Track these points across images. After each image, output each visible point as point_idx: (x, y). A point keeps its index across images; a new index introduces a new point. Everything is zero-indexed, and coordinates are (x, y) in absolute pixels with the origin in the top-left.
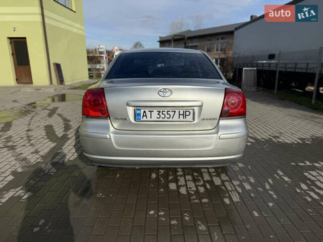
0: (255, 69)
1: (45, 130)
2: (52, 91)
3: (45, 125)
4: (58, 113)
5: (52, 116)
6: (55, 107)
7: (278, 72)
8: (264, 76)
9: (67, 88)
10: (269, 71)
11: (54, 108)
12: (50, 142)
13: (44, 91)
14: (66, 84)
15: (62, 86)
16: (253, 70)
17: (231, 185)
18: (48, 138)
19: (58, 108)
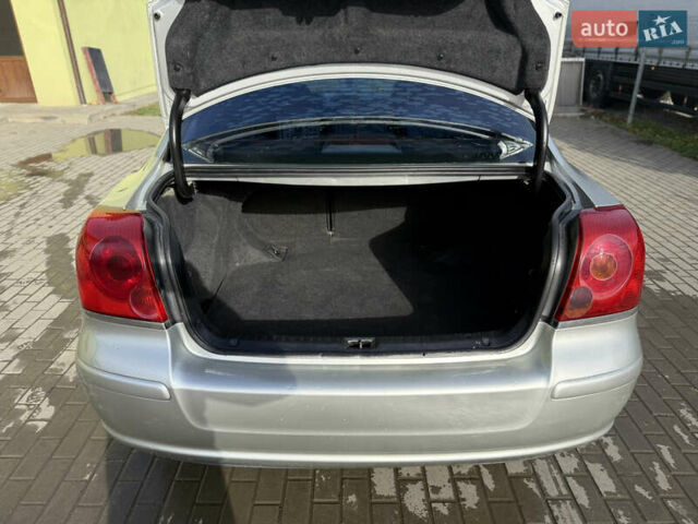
0: (583, 60)
1: (47, 251)
2: (83, 123)
3: (51, 233)
4: (87, 193)
5: (71, 205)
6: (83, 171)
7: (641, 69)
8: (601, 76)
9: (123, 111)
10: (616, 64)
11: (81, 175)
12: (54, 298)
13: (64, 122)
14: (119, 99)
15: (109, 107)
16: (576, 63)
17: (555, 472)
18: (50, 284)
19: (91, 175)
